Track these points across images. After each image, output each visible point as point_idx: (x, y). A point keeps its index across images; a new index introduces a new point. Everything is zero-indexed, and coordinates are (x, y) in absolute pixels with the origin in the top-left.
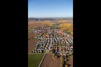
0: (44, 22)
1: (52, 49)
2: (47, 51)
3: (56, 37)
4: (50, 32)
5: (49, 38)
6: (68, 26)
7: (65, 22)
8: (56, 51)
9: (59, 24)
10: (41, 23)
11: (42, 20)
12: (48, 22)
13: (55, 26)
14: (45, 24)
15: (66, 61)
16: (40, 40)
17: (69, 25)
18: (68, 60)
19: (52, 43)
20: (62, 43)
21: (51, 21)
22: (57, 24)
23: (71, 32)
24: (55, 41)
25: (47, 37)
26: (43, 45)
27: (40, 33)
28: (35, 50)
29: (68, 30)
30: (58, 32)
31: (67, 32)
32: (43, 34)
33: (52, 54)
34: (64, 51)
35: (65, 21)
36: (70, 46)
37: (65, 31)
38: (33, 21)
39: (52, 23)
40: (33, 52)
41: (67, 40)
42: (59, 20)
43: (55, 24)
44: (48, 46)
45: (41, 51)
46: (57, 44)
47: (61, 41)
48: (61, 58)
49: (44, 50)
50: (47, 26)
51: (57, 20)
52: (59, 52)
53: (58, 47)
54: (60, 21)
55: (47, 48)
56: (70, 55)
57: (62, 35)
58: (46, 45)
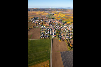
1: (56, 35)
2: (53, 37)
3: (55, 26)
4: (48, 22)
5: (49, 27)
6: (62, 17)
7: (58, 13)
8: (60, 36)
9: (53, 14)
12: (42, 13)
13: (50, 16)
14: (40, 15)
15: (70, 42)
16: (43, 29)
19: (54, 31)
20: (62, 30)
22: (51, 15)
24: (56, 29)
25: (47, 26)
26: (47, 32)
27: (39, 22)
28: (42, 37)
29: (64, 20)
30: (55, 22)
31: (62, 22)
32: (42, 23)
33: (57, 39)
34: (66, 36)
35: (58, 11)
36: (69, 33)
39: (46, 14)
40: (41, 38)
41: (65, 28)
42: (52, 10)
43: (49, 14)
44: (52, 33)
45: (47, 37)
46: (58, 31)
48: (65, 41)
49: (50, 36)
50: (42, 16)
51: (50, 11)
52: (62, 37)
53: (60, 34)
54: (53, 12)
55: (52, 35)
56: (71, 39)
57: (59, 24)
58: (49, 32)
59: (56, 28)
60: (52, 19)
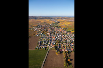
0: (43, 21)
1: (54, 46)
2: (50, 48)
3: (57, 35)
4: (50, 30)
5: (50, 36)
6: (67, 25)
7: (64, 21)
8: (58, 48)
9: (59, 23)
10: (40, 22)
11: (42, 18)
12: (47, 21)
13: (55, 24)
14: (45, 23)
15: (68, 56)
16: (42, 38)
17: (68, 23)
18: (70, 56)
19: (54, 41)
20: (63, 40)
21: (50, 20)
22: (56, 23)
23: (70, 31)
24: (56, 39)
25: (48, 35)
26: (45, 42)
27: (41, 31)
28: (38, 47)
29: (68, 29)
30: (58, 31)
31: (66, 30)
32: (44, 32)
33: (54, 50)
34: (65, 47)
35: (64, 20)
36: (71, 43)
37: (65, 29)
38: (32, 19)
39: (52, 22)
40: (36, 48)
41: (67, 37)
42: (58, 18)
43: (54, 22)
44: (50, 43)
45: (44, 48)
46: (58, 41)
47: (62, 38)
48: (64, 54)
49: (47, 47)
50: (47, 25)
51: (56, 19)
52: (61, 49)
53: (60, 44)
54: (59, 20)
55: (50, 45)
56: (72, 51)
57: (62, 33)
58: (48, 42)
59: (57, 37)
60: (55, 28)
